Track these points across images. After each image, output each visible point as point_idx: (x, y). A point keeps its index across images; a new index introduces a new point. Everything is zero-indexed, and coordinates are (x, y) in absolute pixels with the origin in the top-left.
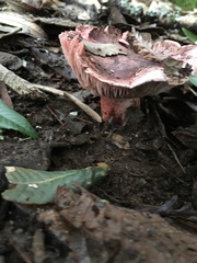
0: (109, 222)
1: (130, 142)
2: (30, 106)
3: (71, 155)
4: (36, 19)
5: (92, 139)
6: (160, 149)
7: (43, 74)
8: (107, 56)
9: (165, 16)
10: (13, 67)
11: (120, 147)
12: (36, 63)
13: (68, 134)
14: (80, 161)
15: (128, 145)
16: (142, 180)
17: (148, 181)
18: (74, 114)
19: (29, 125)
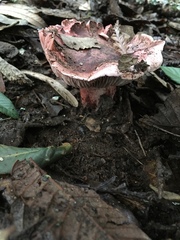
0: (44, 193)
1: (101, 126)
2: (21, 90)
3: (46, 134)
4: (40, 10)
5: (65, 121)
6: (127, 133)
7: (37, 61)
8: (81, 49)
9: (167, 5)
10: (9, 56)
11: (91, 129)
12: (33, 51)
13: (46, 116)
14: (53, 140)
15: (99, 128)
16: (103, 160)
17: (107, 161)
18: (56, 98)
19: (13, 107)
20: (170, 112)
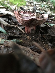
6: (39, 40)
7: (13, 23)
11: (28, 39)
18: (18, 31)
20: (52, 32)
